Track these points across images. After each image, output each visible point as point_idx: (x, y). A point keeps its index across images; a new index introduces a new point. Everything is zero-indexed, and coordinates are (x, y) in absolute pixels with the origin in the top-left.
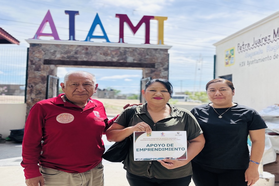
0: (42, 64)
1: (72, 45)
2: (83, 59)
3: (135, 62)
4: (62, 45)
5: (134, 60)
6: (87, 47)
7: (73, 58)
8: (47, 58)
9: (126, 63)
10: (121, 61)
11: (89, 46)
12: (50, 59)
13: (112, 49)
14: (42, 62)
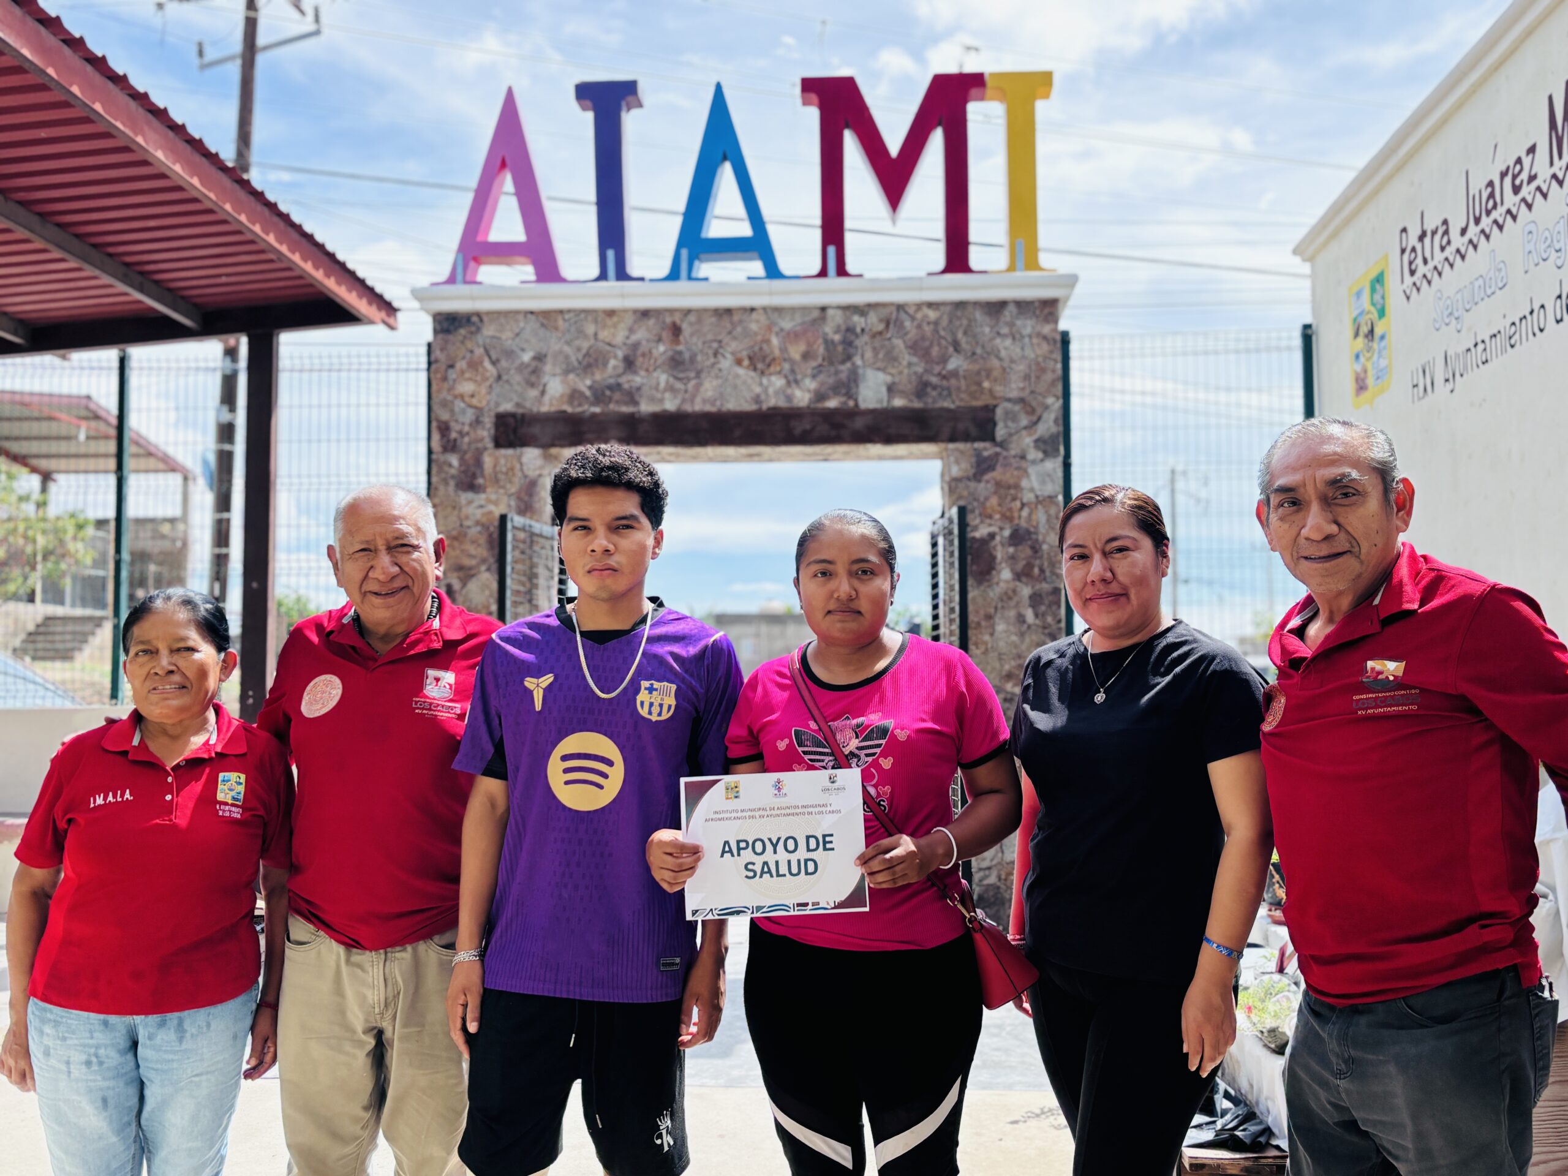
0: (490, 445)
1: (611, 313)
2: (661, 401)
3: (898, 402)
4: (569, 311)
5: (891, 389)
6: (677, 318)
7: (617, 396)
8: (507, 407)
9: (855, 413)
10: (832, 403)
11: (688, 312)
12: (520, 411)
13: (787, 324)
14: (486, 433)
